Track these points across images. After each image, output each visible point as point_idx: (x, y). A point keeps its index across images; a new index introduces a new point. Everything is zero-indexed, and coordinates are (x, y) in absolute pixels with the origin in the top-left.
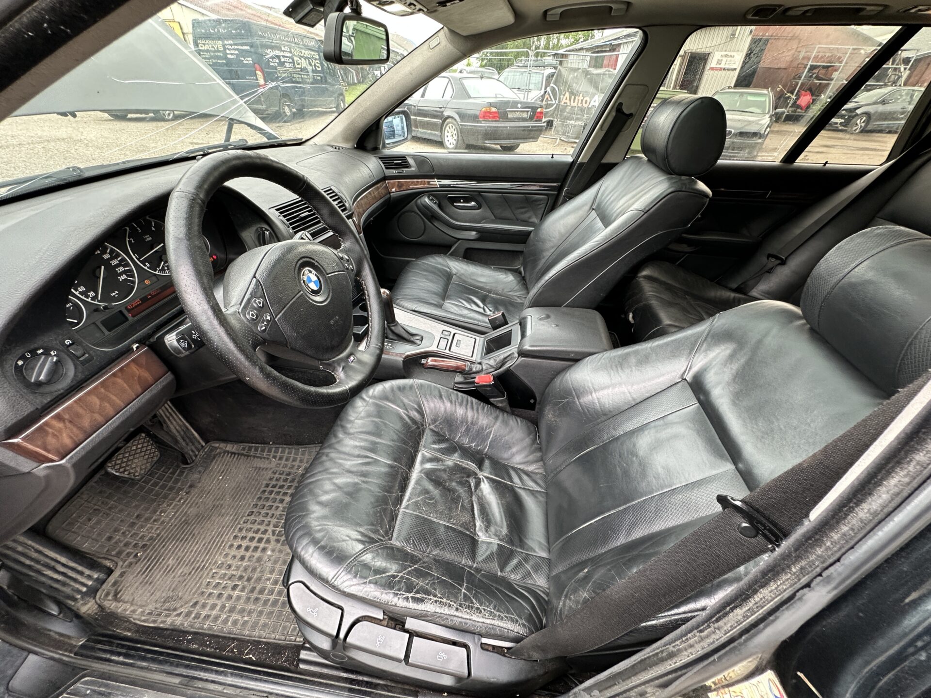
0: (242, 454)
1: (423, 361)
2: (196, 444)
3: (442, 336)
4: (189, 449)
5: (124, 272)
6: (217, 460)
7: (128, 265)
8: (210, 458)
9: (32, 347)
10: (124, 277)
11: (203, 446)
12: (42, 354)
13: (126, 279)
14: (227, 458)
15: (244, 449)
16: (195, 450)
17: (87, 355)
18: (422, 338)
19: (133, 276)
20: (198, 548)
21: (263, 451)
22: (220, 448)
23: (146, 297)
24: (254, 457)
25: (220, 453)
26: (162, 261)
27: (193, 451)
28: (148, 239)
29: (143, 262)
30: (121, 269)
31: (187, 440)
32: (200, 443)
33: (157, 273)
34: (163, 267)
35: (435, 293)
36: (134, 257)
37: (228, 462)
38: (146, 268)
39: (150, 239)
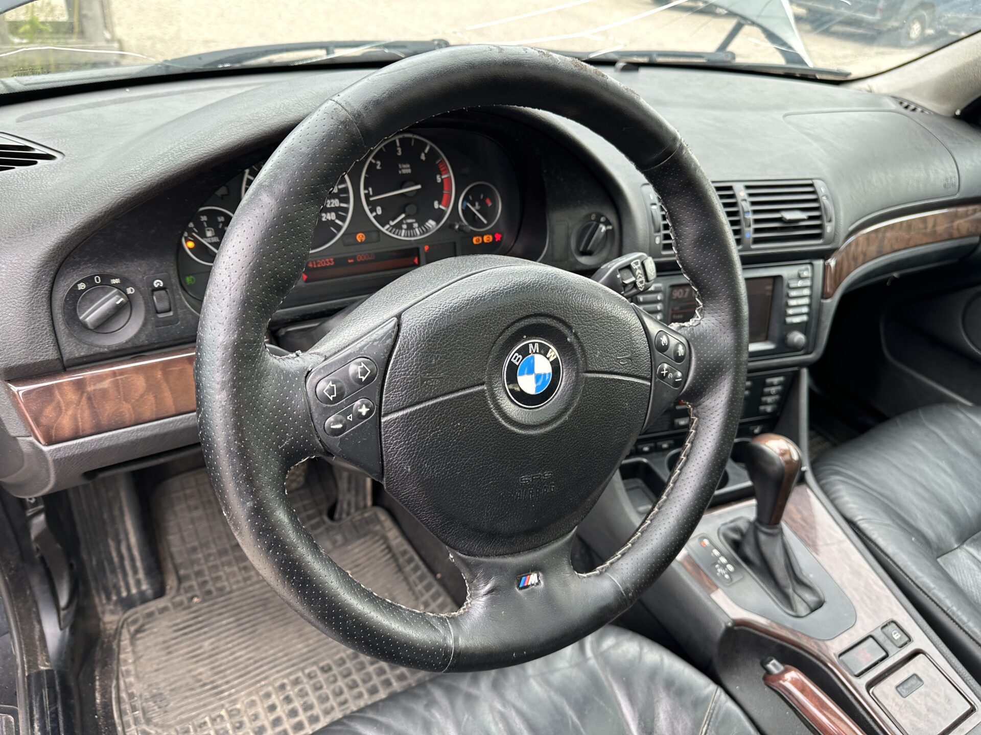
0: (396, 560)
1: (774, 666)
2: (361, 497)
3: (879, 634)
4: (346, 498)
5: (335, 210)
6: (365, 542)
7: (346, 200)
8: (361, 530)
9: (108, 271)
10: (331, 216)
11: (365, 506)
12: (115, 286)
13: (333, 221)
14: (378, 549)
15: (405, 553)
16: (353, 504)
17: (171, 313)
18: (820, 604)
19: (343, 219)
20: (241, 656)
21: (422, 578)
22: (383, 527)
23: (346, 259)
24: (406, 579)
25: (376, 534)
26: (404, 212)
27: (349, 504)
28: (404, 171)
29: (373, 206)
30: (335, 203)
31: (353, 485)
32: (365, 498)
33: (384, 230)
34: (401, 222)
35: (949, 512)
36: (363, 192)
37: (374, 556)
38: (371, 216)
39: (409, 171)
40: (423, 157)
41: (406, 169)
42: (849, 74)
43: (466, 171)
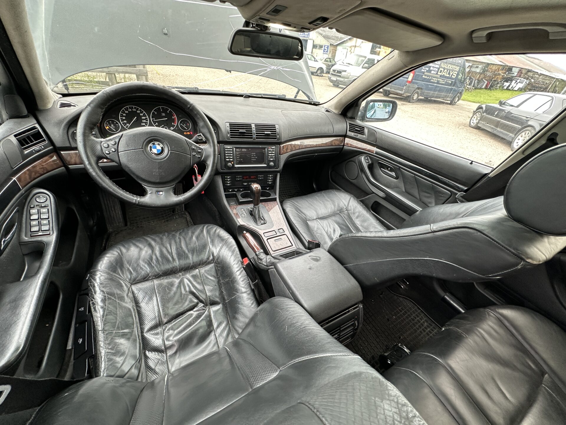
1: (244, 232)
3: (276, 230)
6: (181, 219)
7: (147, 121)
8: (180, 216)
11: (182, 210)
18: (265, 224)
22: (186, 215)
26: (163, 124)
29: (155, 122)
36: (151, 119)
37: (183, 222)
38: (154, 125)
40: (168, 112)
41: (164, 114)
42: (319, 103)
43: (180, 116)
